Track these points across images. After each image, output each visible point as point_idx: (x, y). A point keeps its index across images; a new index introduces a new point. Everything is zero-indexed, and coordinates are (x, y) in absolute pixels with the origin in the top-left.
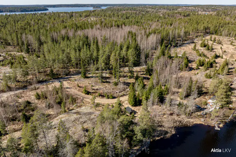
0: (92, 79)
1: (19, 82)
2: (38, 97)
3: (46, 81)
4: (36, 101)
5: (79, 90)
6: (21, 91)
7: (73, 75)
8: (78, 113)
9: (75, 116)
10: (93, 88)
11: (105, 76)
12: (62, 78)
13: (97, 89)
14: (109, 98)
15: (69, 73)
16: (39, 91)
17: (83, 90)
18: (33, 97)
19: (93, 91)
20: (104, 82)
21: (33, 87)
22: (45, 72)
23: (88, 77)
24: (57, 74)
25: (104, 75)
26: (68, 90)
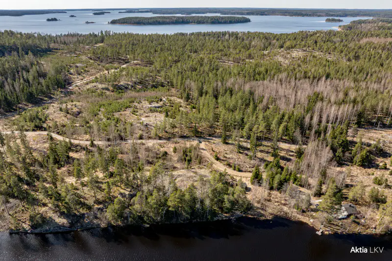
0: (230, 146)
1: (166, 132)
2: (175, 150)
3: (188, 137)
4: (173, 154)
5: (211, 154)
6: (165, 141)
7: (215, 137)
8: (196, 173)
9: (192, 174)
10: (226, 155)
11: (246, 146)
12: (204, 138)
13: (229, 158)
14: (234, 170)
15: (213, 134)
16: (177, 145)
17: (215, 154)
18: (172, 150)
19: (225, 159)
20: (240, 153)
21: (175, 140)
22: (191, 127)
23: (227, 143)
24: (201, 133)
25: (245, 144)
26: (202, 151)
